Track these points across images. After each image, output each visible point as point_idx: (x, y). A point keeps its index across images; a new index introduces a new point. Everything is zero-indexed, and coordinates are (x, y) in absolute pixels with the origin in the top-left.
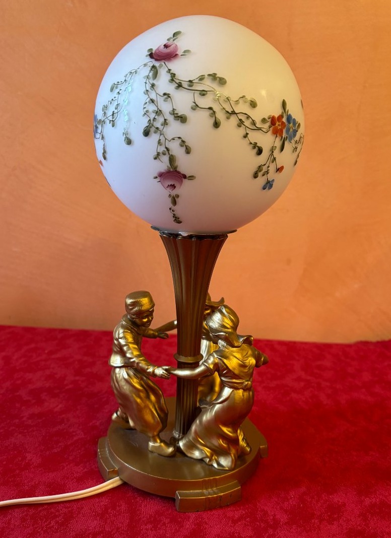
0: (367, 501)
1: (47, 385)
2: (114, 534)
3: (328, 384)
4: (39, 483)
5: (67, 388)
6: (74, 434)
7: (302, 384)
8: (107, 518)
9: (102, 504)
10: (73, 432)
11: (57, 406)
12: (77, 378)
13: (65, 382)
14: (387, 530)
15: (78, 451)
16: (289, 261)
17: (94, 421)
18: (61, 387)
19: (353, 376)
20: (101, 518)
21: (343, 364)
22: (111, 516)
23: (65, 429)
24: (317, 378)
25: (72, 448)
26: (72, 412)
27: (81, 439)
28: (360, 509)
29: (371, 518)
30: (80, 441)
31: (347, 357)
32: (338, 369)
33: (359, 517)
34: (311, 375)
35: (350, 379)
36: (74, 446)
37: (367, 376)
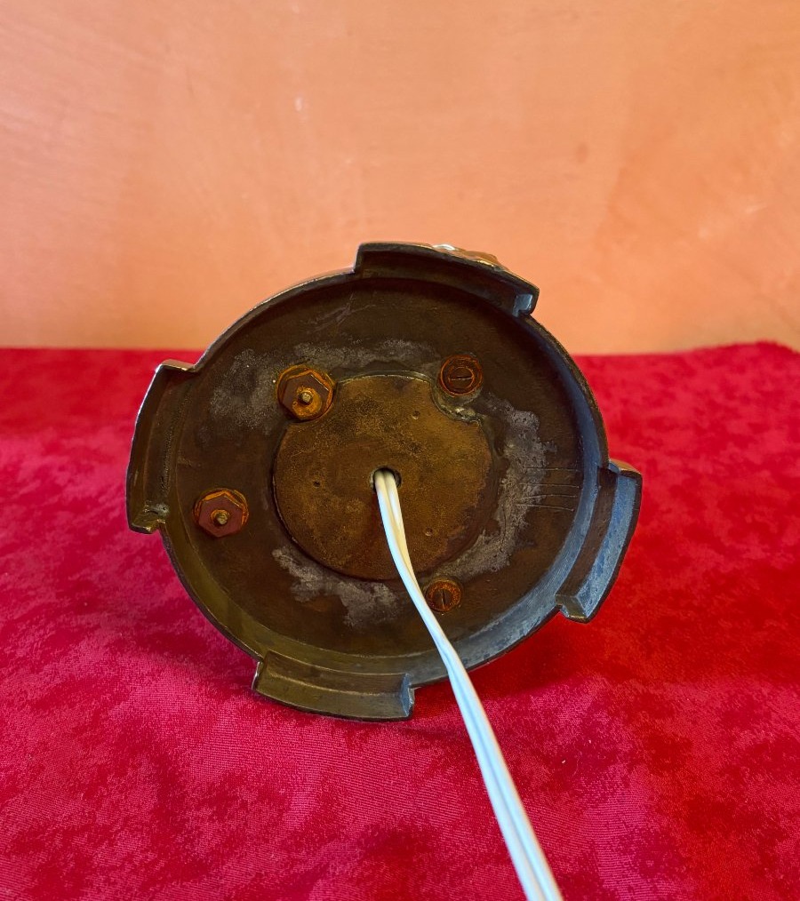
0: (746, 738)
2: (117, 832)
3: (676, 462)
5: (24, 491)
6: (31, 593)
8: (102, 796)
9: (92, 761)
10: (30, 588)
12: (49, 460)
13: (21, 476)
14: (788, 807)
15: (37, 634)
16: (582, 152)
17: (85, 571)
18: (9, 490)
19: (742, 442)
20: (88, 796)
21: (719, 414)
22: (112, 790)
23: (9, 583)
24: (648, 449)
25: (24, 627)
26: (32, 548)
27: (50, 604)
28: (725, 756)
29: (750, 778)
30: (44, 610)
31: (730, 396)
32: (706, 425)
33: (722, 775)
34: (635, 443)
35: (732, 448)
36: (28, 622)
37: (776, 441)
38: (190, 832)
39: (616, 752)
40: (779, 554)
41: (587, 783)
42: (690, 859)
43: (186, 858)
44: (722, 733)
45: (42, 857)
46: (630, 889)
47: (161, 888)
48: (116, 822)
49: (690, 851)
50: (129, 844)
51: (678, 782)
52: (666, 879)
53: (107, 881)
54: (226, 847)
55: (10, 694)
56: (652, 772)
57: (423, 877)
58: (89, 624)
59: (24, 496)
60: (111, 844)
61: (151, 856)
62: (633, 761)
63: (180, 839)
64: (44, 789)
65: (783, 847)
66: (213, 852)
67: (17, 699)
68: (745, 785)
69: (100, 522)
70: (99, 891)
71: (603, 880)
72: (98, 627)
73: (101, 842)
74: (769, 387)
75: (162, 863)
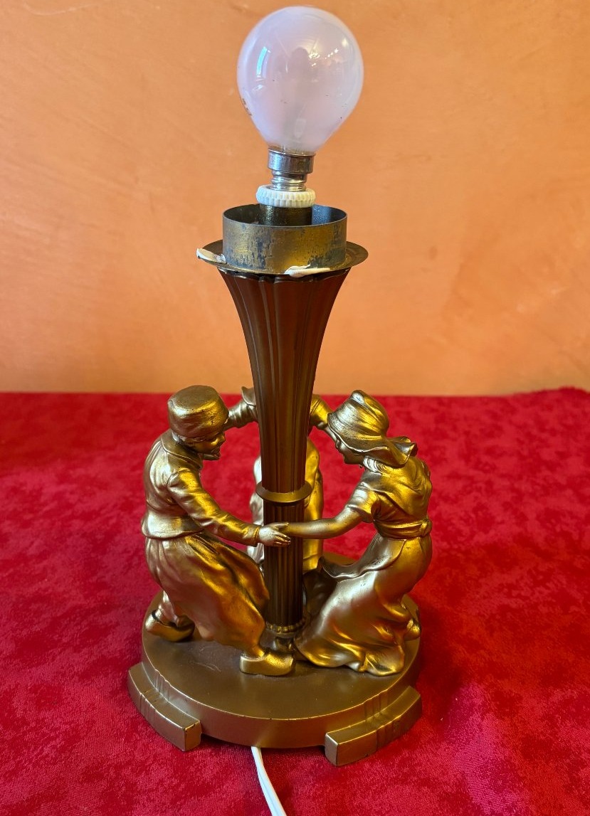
0: (557, 696)
1: (11, 507)
2: (150, 765)
3: (506, 483)
4: (17, 686)
5: (46, 508)
6: (66, 596)
7: (460, 485)
8: (136, 740)
10: (64, 592)
11: (32, 543)
12: (62, 487)
13: (43, 499)
15: (75, 628)
16: (433, 253)
17: (100, 574)
18: (36, 508)
19: (552, 467)
20: (127, 740)
21: (535, 444)
22: (142, 735)
23: (49, 587)
24: (486, 472)
25: (66, 623)
26: (59, 554)
27: (80, 607)
28: (544, 707)
29: (561, 724)
30: (78, 610)
31: (542, 430)
32: (525, 453)
33: (542, 720)
34: (476, 467)
35: (546, 473)
36: (68, 619)
37: (575, 466)
38: (198, 764)
39: (473, 705)
40: (579, 556)
41: (457, 733)
42: (525, 777)
43: (198, 781)
44: (542, 690)
45: (103, 785)
46: (489, 802)
47: (185, 802)
48: (148, 758)
49: (525, 772)
50: (159, 773)
51: (514, 724)
52: (510, 792)
53: (148, 799)
54: (223, 774)
55: (62, 668)
56: (497, 717)
57: (354, 794)
58: (111, 622)
59: (47, 512)
60: (147, 774)
61: (175, 782)
62: (485, 711)
63: (192, 769)
64: (97, 736)
65: (583, 773)
66: (215, 777)
67: (67, 672)
68: (558, 728)
69: (103, 527)
70: (144, 806)
71: (472, 798)
72: (118, 624)
73: (141, 772)
74: (570, 422)
75: (183, 786)
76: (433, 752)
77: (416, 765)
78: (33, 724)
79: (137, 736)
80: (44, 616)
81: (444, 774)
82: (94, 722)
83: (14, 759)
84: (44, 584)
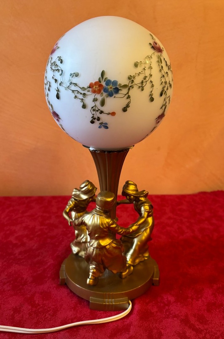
1: (26, 233)
3: (186, 220)
7: (172, 221)
13: (36, 230)
16: (159, 149)
76: (176, 306)
77: (171, 311)
78: (41, 306)
79: (77, 308)
80: (41, 268)
81: (180, 313)
82: (62, 305)
83: (36, 318)
84: (40, 258)
